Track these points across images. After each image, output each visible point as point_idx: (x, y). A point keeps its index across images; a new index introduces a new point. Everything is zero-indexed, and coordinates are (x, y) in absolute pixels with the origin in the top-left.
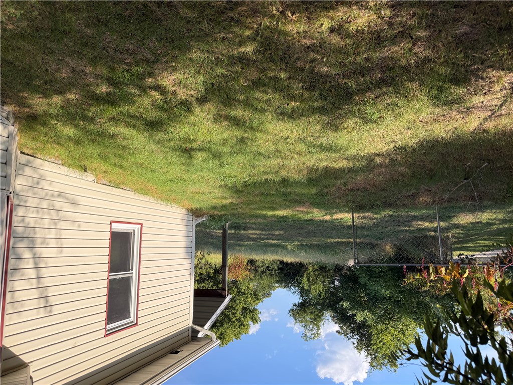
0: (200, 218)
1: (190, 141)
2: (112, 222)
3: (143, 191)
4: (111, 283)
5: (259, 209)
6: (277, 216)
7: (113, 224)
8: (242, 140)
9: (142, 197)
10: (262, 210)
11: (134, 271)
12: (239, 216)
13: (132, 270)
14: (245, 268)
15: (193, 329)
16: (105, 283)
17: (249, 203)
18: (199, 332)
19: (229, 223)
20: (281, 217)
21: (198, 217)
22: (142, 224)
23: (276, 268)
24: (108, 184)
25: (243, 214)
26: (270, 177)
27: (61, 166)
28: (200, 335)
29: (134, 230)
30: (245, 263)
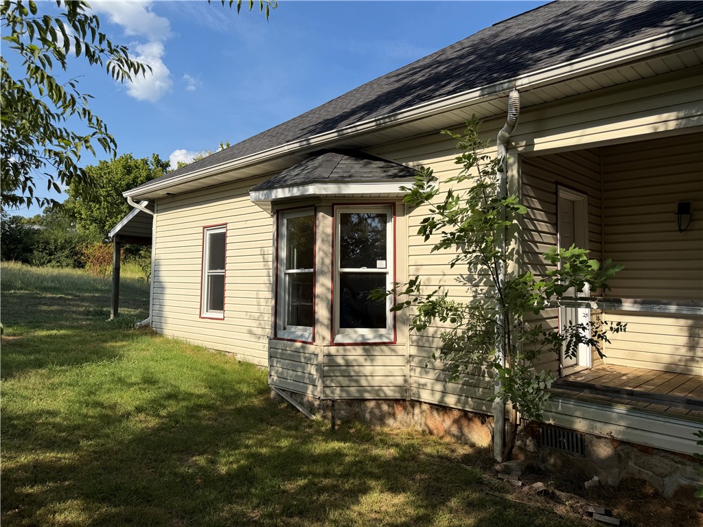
0: (143, 325)
1: (140, 389)
2: (223, 319)
3: (198, 349)
4: (223, 266)
5: (69, 336)
6: (43, 329)
7: (222, 317)
8: (90, 393)
9: (199, 343)
10: (65, 335)
11: (207, 274)
12: (94, 328)
13: (208, 276)
14: (89, 258)
15: (153, 212)
16: (228, 267)
17: (83, 342)
18: (146, 207)
19: (109, 320)
20: (38, 327)
21: (147, 326)
22: (200, 317)
23: (35, 252)
24: (227, 353)
25: (90, 330)
26: (58, 368)
27: (258, 364)
28: (146, 203)
29: (207, 311)
30: (89, 264)
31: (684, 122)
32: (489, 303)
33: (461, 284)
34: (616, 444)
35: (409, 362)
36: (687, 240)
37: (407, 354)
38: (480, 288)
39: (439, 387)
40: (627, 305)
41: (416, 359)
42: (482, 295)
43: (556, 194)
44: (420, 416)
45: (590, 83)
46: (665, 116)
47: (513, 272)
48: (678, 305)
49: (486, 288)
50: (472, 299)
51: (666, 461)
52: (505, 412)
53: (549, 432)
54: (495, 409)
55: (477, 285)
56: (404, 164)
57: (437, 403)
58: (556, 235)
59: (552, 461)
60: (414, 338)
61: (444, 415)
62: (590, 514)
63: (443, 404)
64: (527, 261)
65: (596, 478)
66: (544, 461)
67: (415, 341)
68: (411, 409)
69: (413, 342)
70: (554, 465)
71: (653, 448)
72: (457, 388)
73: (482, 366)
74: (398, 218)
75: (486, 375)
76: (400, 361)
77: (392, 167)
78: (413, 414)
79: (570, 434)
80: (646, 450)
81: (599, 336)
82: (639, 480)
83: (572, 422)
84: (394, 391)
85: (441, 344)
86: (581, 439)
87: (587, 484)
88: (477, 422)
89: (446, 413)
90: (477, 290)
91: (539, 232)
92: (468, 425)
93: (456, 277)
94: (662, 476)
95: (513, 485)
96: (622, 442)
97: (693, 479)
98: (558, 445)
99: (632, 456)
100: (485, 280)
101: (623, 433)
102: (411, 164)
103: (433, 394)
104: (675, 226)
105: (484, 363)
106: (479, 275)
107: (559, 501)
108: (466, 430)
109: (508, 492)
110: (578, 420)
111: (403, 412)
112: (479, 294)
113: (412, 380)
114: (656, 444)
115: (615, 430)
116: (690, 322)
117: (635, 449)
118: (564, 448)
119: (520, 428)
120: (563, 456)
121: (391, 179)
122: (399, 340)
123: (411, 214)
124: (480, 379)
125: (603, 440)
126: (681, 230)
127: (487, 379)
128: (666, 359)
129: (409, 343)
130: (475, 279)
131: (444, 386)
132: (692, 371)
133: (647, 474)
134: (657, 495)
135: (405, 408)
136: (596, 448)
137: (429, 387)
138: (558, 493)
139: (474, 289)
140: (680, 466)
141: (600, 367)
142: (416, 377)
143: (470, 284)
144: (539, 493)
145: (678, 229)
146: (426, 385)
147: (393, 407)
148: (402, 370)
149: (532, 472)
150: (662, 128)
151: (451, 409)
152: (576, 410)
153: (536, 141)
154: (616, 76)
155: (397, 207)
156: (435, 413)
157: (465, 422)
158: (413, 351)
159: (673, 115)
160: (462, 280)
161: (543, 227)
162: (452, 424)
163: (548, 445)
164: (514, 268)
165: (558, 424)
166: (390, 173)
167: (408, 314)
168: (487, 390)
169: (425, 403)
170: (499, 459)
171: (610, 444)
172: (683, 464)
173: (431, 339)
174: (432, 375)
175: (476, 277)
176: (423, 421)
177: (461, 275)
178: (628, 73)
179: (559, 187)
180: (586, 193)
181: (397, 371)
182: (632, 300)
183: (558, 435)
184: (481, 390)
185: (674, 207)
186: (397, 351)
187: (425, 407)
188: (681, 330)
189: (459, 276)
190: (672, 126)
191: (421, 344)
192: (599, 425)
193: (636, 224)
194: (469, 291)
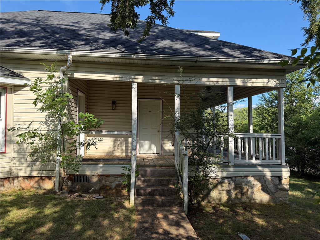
31: (121, 79)
32: (54, 133)
33: (42, 125)
34: (99, 176)
35: (12, 160)
36: (115, 113)
37: (11, 157)
38: (51, 127)
39: (29, 169)
40: (104, 132)
41: (17, 159)
42: (51, 130)
43: (77, 93)
44: (17, 183)
45: (96, 60)
46: (116, 76)
47: (65, 121)
48: (117, 132)
49: (53, 127)
50: (47, 131)
51: (113, 178)
52: (60, 174)
53: (77, 177)
54: (56, 173)
55: (49, 126)
56: (11, 70)
57: (27, 176)
58: (77, 108)
59: (77, 187)
60: (16, 149)
61: (30, 180)
62: (95, 197)
63: (31, 176)
64: (69, 117)
65: (93, 188)
66: (74, 188)
67: (17, 151)
68: (13, 181)
69: (15, 151)
70: (78, 189)
71: (110, 175)
72: (38, 168)
73: (50, 158)
74: (8, 95)
75: (52, 161)
76: (8, 160)
77: (5, 70)
78: (14, 183)
79: (84, 176)
80: (108, 176)
81: (94, 143)
82: (106, 185)
83: (85, 172)
84: (4, 174)
85: (31, 151)
86: (88, 177)
87: (90, 191)
88: (47, 180)
89: (31, 179)
90: (49, 128)
91: (73, 107)
92: (42, 182)
93: (39, 122)
94: (112, 183)
95: (67, 197)
96: (101, 175)
97: (120, 181)
98: (80, 181)
99: (104, 179)
100: (53, 123)
101: (102, 172)
102: (15, 71)
103: (25, 173)
104: (111, 108)
105: (51, 156)
106: (50, 122)
107: (84, 197)
108: (41, 184)
109: (66, 199)
110: (87, 171)
111: (8, 183)
112: (50, 129)
113: (13, 168)
114: (111, 174)
115: (99, 172)
116: (114, 138)
117: (105, 177)
118: (82, 182)
119: (65, 178)
120: (81, 184)
121: (6, 76)
122: (7, 151)
123: (15, 94)
124: (49, 163)
125: (95, 176)
126: (113, 110)
127: (52, 162)
128: (107, 151)
129: (13, 152)
130: (48, 123)
131: (32, 168)
132: (114, 154)
133: (108, 183)
134: (110, 189)
135: (9, 181)
136: (92, 179)
137: (24, 170)
138: (83, 195)
139: (48, 127)
140: (116, 178)
141: (86, 156)
142: (16, 166)
143: (46, 125)
144: (77, 196)
145: (112, 109)
146: (22, 169)
147: (3, 182)
148: (9, 164)
149: (71, 192)
150: (115, 79)
151: (34, 177)
152: (86, 168)
153: (75, 74)
154: (104, 60)
155: (8, 90)
156: (26, 180)
157: (41, 181)
158: (15, 155)
159: (118, 76)
160: (42, 123)
161: (74, 105)
162: (35, 183)
163: (76, 182)
164: (65, 119)
165: (80, 174)
166: (5, 73)
167: (13, 139)
168: (52, 167)
169: (21, 177)
170: (57, 191)
171: (97, 177)
172: (117, 178)
173: (25, 149)
174: (25, 165)
175: (49, 122)
176: (19, 185)
177: (42, 122)
178: (107, 60)
179: (78, 91)
180: (84, 94)
181: (6, 165)
182: (105, 131)
183: (80, 178)
184: (49, 167)
185: (111, 102)
186: (6, 156)
187: (20, 179)
188: (111, 141)
189: (41, 122)
190: (118, 79)
191: (19, 152)
192: (94, 171)
193: (100, 106)
194: (46, 128)
